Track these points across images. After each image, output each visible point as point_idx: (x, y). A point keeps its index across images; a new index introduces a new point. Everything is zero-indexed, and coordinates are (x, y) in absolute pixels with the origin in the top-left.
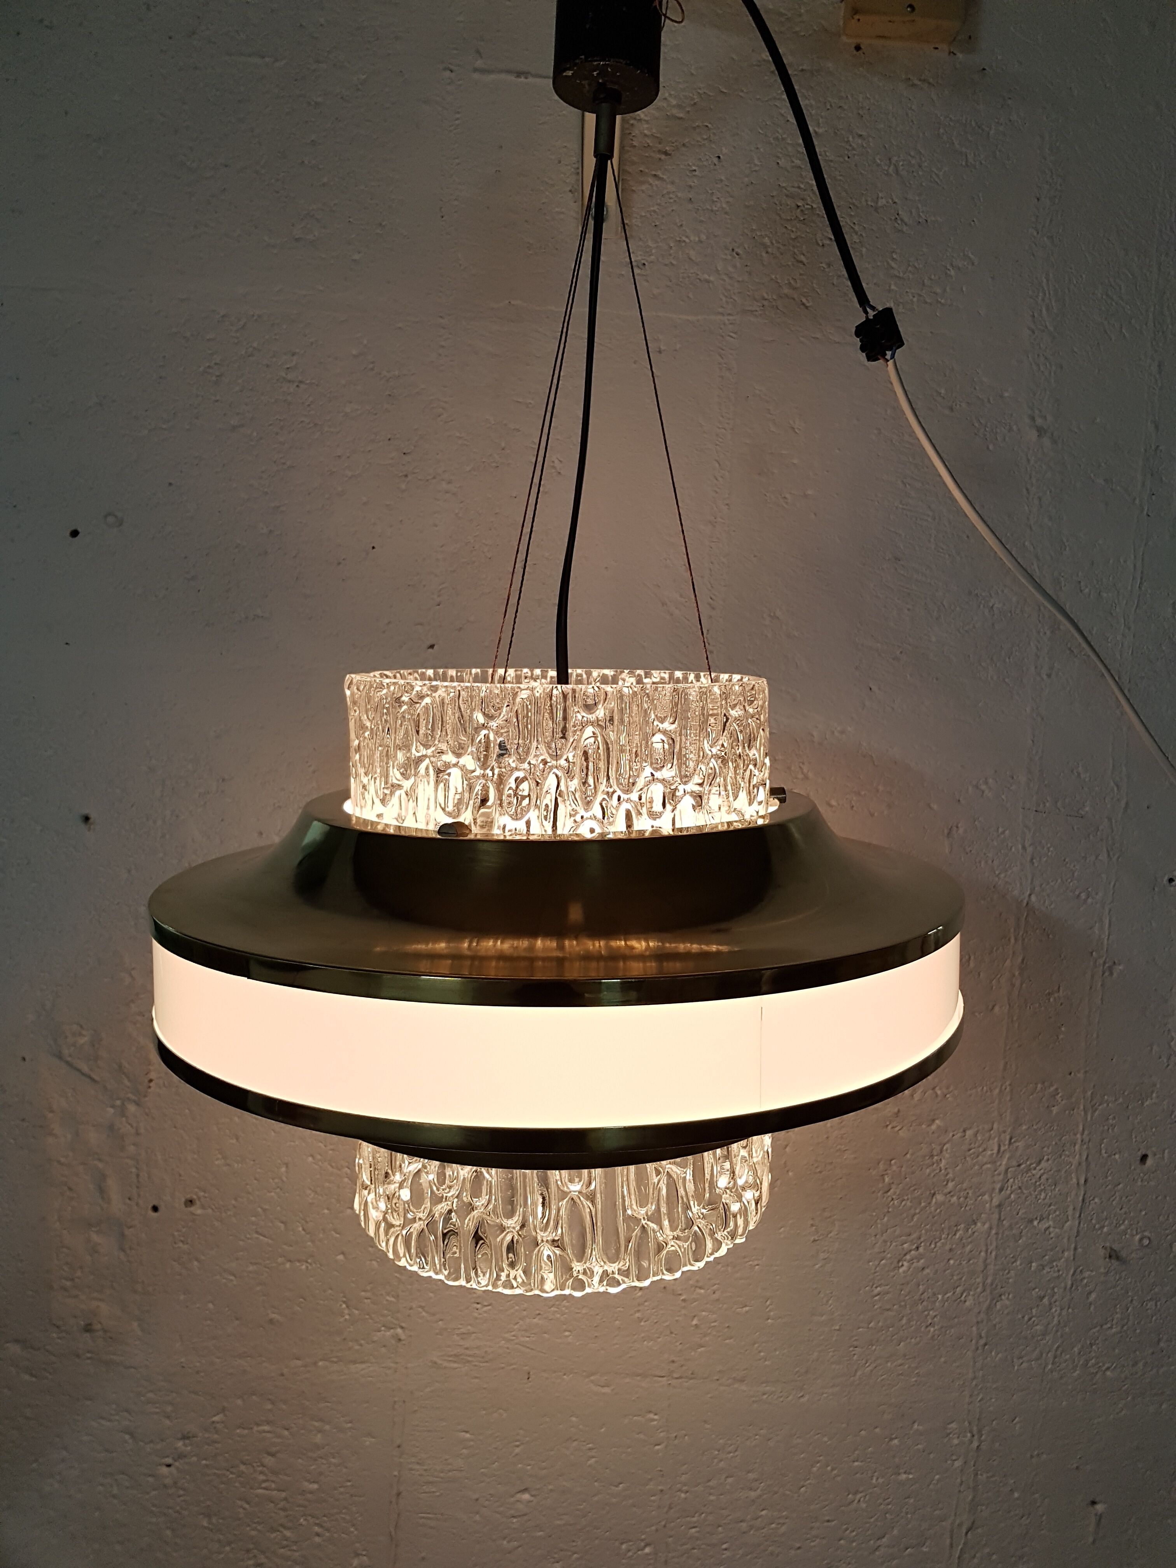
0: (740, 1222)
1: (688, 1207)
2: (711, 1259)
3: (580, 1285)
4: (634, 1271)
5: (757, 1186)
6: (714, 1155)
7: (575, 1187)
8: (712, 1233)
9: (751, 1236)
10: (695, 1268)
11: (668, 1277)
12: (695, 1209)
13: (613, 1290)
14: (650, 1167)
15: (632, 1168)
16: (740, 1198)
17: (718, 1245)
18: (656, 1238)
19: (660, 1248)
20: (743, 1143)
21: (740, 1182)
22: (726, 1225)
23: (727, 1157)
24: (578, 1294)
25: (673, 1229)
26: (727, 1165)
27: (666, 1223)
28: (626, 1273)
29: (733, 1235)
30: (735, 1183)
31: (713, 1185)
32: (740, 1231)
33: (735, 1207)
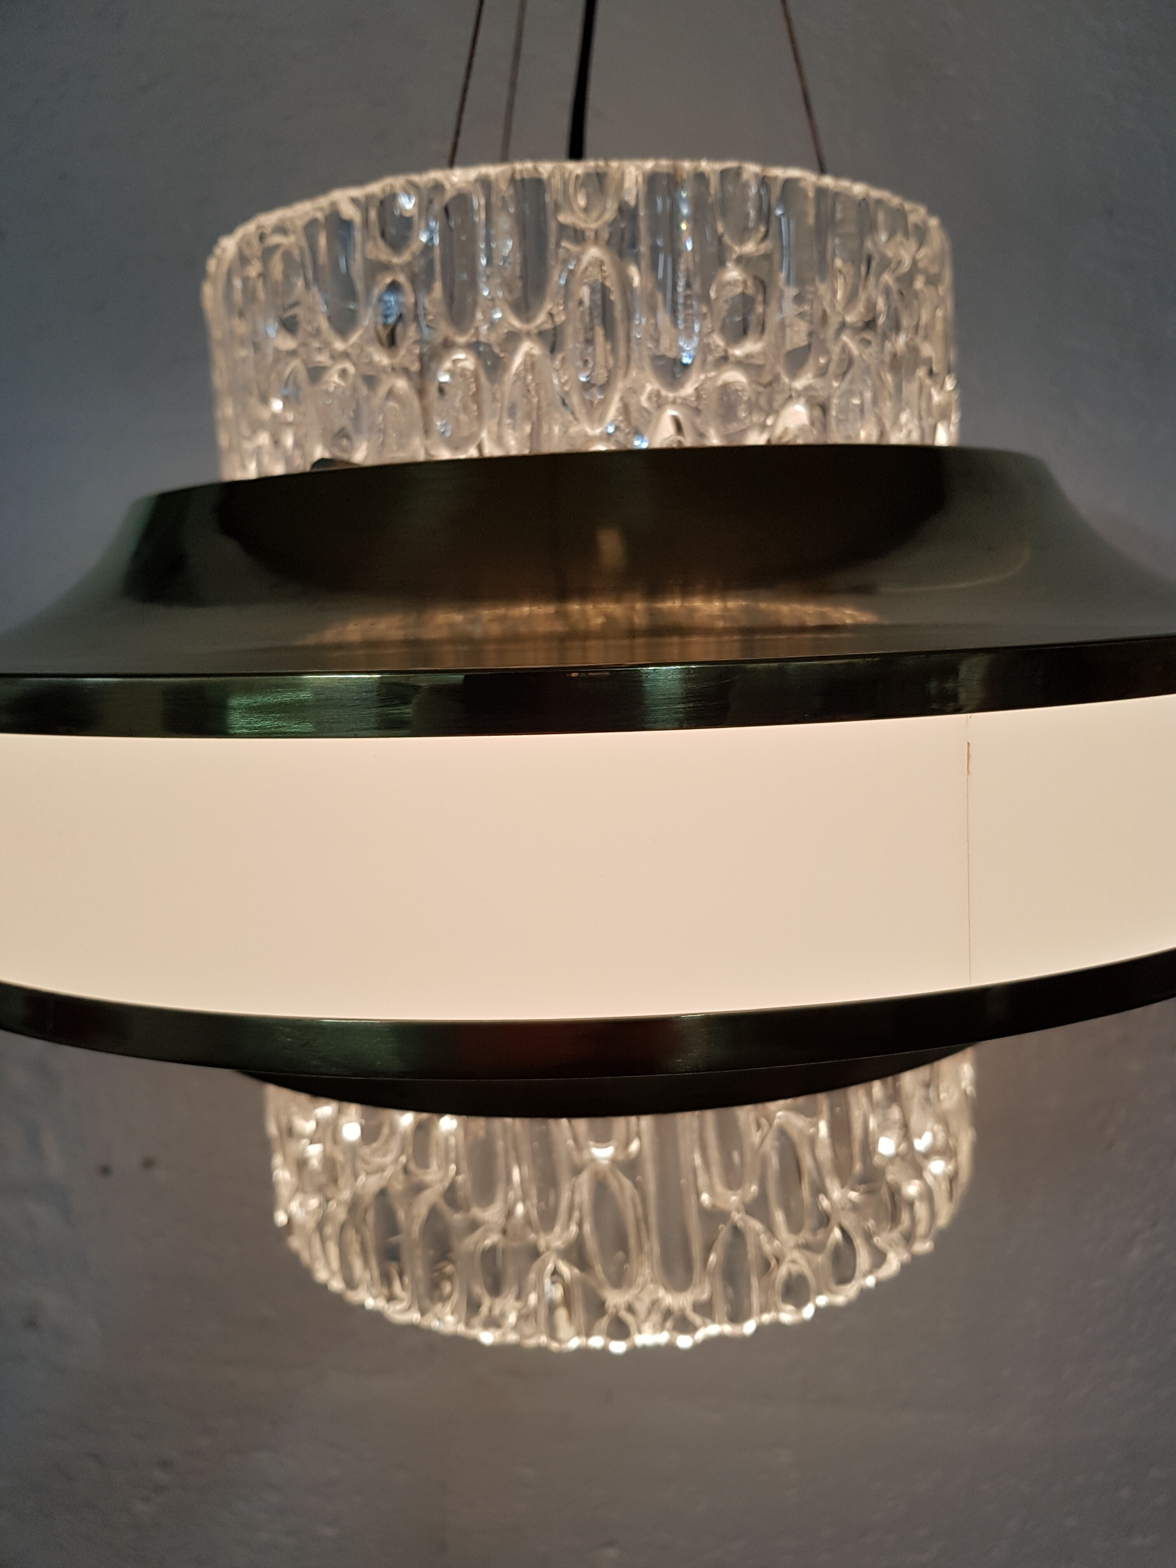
0: (921, 1210)
1: (820, 1189)
2: (870, 1281)
3: (620, 1330)
4: (721, 1308)
5: (947, 1152)
6: (869, 1095)
7: (603, 1153)
8: (868, 1237)
9: (942, 1238)
10: (840, 1300)
11: (787, 1316)
12: (836, 1193)
13: (684, 1342)
14: (745, 1114)
15: (710, 1116)
16: (918, 1172)
17: (879, 1258)
18: (759, 1247)
19: (766, 1267)
20: (923, 1073)
21: (921, 1144)
22: (895, 1219)
23: (895, 1097)
24: (618, 1347)
25: (795, 1227)
26: (895, 1113)
27: (779, 1217)
28: (706, 1310)
29: (909, 1238)
30: (911, 1146)
31: (868, 1148)
32: (922, 1229)
33: (912, 1189)
